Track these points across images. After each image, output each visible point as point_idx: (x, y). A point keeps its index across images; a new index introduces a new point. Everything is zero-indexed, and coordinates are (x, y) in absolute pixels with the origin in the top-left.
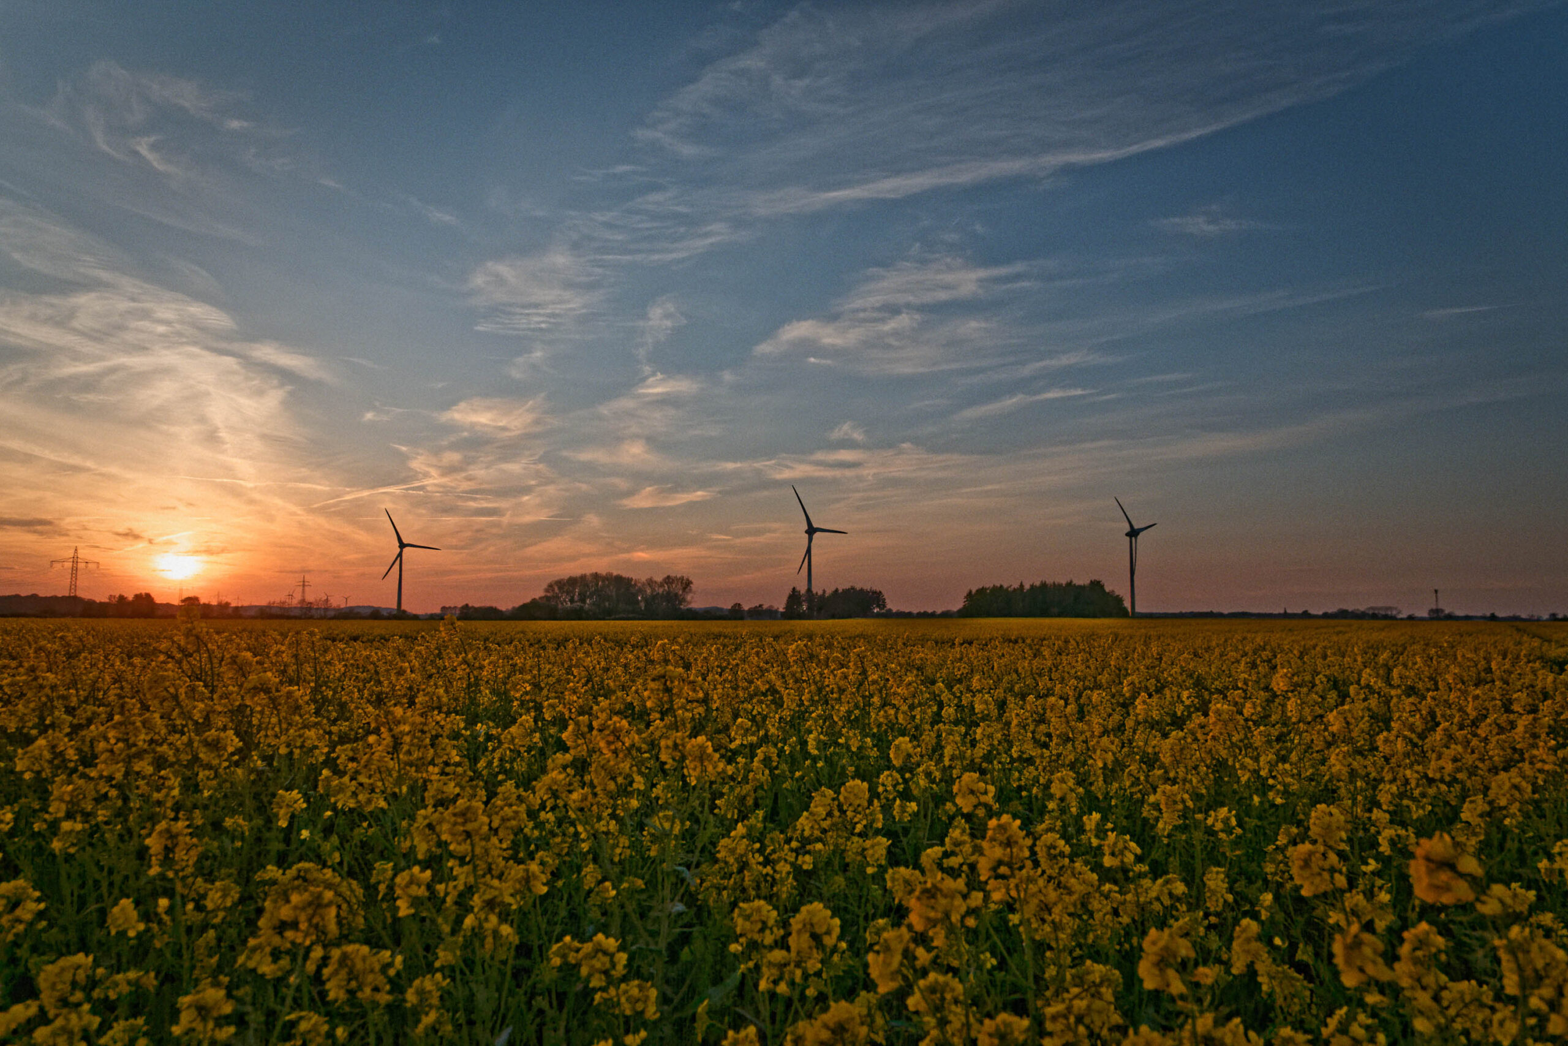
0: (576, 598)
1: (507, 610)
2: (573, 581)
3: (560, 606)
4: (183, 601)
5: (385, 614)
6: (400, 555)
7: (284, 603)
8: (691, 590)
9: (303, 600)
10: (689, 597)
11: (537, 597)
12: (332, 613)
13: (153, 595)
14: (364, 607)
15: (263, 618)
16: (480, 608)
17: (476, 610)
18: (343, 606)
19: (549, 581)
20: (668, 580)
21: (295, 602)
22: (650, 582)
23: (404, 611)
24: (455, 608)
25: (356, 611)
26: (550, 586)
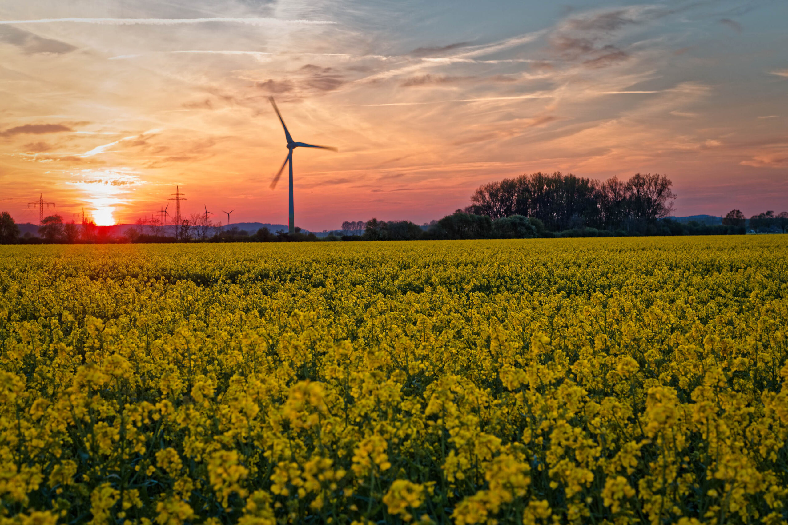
0: (514, 208)
1: (426, 226)
2: (508, 186)
3: (493, 220)
4: (45, 221)
5: (274, 233)
6: (290, 158)
7: (157, 221)
8: (669, 195)
9: (178, 218)
10: (666, 204)
11: (463, 208)
12: (211, 234)
13: (12, 215)
14: (249, 224)
15: (133, 242)
16: (391, 223)
17: (384, 225)
18: (224, 223)
19: (477, 188)
20: (638, 181)
21: (169, 220)
22: (613, 185)
23: (298, 229)
24: (360, 223)
25: (240, 229)
26: (480, 192)
